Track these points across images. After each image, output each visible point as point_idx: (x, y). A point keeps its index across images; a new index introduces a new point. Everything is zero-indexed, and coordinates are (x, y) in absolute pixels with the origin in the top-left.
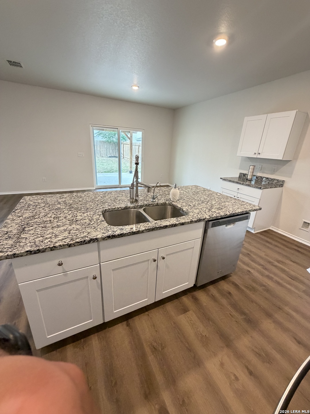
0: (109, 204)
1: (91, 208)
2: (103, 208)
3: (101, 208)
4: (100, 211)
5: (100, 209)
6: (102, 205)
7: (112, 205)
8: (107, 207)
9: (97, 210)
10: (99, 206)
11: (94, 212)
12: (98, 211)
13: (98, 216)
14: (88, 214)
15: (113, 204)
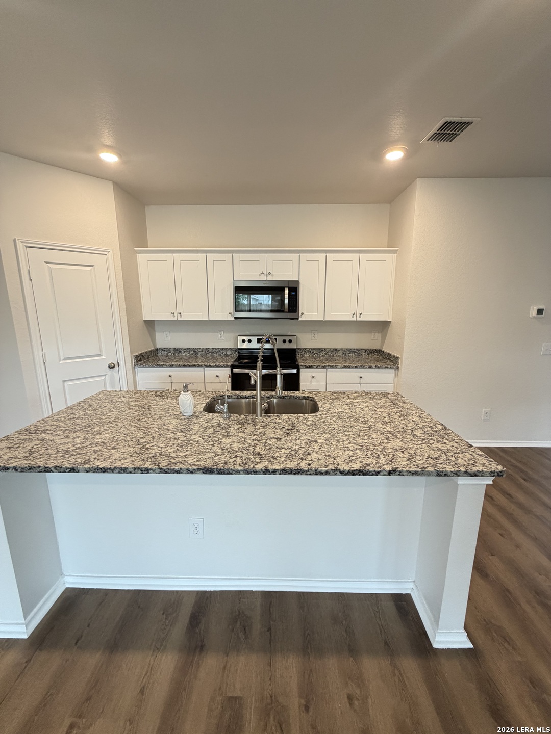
0: (305, 421)
1: (334, 419)
2: (316, 416)
3: (319, 416)
4: (322, 412)
5: (321, 415)
6: (318, 420)
7: (301, 418)
8: (310, 417)
9: (326, 414)
10: (322, 420)
11: (330, 412)
12: (324, 413)
13: (324, 406)
14: (336, 410)
15: (298, 421)
